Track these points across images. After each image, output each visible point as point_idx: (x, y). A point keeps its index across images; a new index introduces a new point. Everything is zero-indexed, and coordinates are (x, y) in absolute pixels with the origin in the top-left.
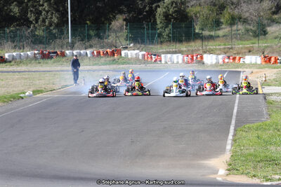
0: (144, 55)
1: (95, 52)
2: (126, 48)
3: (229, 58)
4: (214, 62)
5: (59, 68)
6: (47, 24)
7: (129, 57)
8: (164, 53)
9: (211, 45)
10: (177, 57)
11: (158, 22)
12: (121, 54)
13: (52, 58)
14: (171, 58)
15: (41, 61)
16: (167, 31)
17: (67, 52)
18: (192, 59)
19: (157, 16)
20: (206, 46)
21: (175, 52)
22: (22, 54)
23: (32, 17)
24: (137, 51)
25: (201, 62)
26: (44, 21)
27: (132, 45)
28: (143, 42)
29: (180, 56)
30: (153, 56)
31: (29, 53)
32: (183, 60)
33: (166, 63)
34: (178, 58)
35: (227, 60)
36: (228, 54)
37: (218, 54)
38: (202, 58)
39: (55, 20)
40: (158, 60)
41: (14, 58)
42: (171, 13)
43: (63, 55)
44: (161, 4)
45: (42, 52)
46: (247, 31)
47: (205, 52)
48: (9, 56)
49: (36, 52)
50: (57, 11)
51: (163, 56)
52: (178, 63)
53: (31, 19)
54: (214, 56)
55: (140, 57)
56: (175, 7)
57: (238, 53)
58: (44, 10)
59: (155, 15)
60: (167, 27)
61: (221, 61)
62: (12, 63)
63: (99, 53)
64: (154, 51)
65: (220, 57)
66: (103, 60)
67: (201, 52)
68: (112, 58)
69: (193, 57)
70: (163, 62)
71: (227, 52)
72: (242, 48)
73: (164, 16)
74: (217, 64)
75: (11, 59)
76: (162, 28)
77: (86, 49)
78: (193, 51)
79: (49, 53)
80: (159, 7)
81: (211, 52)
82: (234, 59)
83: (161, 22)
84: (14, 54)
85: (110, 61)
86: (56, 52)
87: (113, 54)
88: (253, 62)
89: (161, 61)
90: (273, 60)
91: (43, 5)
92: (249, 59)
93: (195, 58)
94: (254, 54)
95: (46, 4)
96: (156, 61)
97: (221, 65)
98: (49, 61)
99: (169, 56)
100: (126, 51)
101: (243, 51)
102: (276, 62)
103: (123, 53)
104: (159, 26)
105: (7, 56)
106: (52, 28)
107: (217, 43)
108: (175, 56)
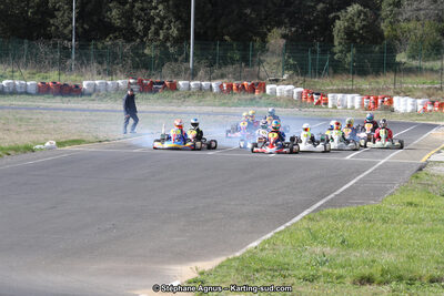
0: (301, 94)
1: (225, 85)
2: (276, 81)
3: (433, 103)
4: (409, 109)
6: (161, 38)
7: (278, 94)
8: (332, 91)
9: (409, 82)
10: (353, 98)
11: (336, 43)
12: (265, 91)
13: (156, 91)
14: (342, 100)
15: (139, 95)
16: (349, 57)
17: (181, 83)
18: (376, 103)
19: (335, 33)
20: (401, 83)
22: (109, 82)
23: (138, 27)
24: (290, 87)
25: (389, 108)
26: (157, 33)
27: (286, 76)
28: (304, 73)
29: (357, 98)
30: (315, 96)
31: (119, 82)
32: (362, 104)
33: (335, 107)
34: (354, 100)
35: (429, 108)
36: (433, 98)
37: (417, 98)
38: (391, 101)
39: (175, 32)
40: (323, 103)
41: (95, 89)
42: (357, 28)
43: (174, 87)
44: (342, 14)
45: (140, 82)
47: (398, 94)
48: (88, 85)
49: (131, 81)
50: (178, 18)
51: (330, 96)
52: (353, 108)
53: (137, 30)
54: (410, 100)
55: (295, 96)
56: (364, 20)
58: (158, 15)
59: (331, 31)
60: (349, 51)
61: (420, 108)
62: (93, 97)
63: (230, 87)
64: (318, 88)
65: (419, 101)
66: (236, 97)
67: (390, 93)
68: (250, 96)
69: (376, 99)
70: (330, 105)
71: (433, 94)
73: (346, 34)
74: (414, 112)
75: (91, 90)
76: (341, 52)
77: (210, 80)
78: (379, 90)
79: (152, 83)
80: (339, 19)
81: (406, 93)
82: (441, 105)
83: (340, 43)
84: (97, 82)
85: (246, 100)
86: (162, 83)
87: (252, 89)
89: (326, 104)
91: (156, 8)
93: (380, 101)
95: (160, 7)
96: (319, 103)
97: (419, 115)
98: (150, 96)
99: (339, 96)
100: (273, 86)
103: (268, 88)
104: (337, 48)
105: (85, 85)
106: (169, 44)
107: (422, 79)
108: (349, 96)
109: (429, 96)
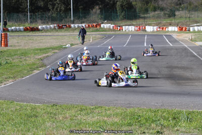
0: (113, 27)
1: (87, 25)
2: (103, 23)
3: (160, 28)
5: (69, 34)
7: (105, 27)
8: (124, 26)
9: (148, 21)
11: (118, 10)
13: (64, 28)
15: (58, 30)
16: (123, 14)
17: (72, 25)
18: (140, 29)
20: (146, 22)
21: (130, 25)
22: (48, 26)
23: (50, 7)
24: (109, 25)
25: (145, 30)
26: (57, 9)
27: (106, 21)
28: (112, 20)
29: (133, 27)
30: (118, 27)
31: (52, 26)
32: (135, 29)
33: (126, 31)
35: (158, 29)
36: (159, 26)
37: (154, 26)
38: (145, 28)
39: (63, 8)
42: (124, 4)
43: (70, 27)
45: (59, 26)
46: (165, 14)
47: (146, 25)
49: (55, 25)
50: (64, 3)
51: (124, 27)
52: (132, 31)
53: (50, 8)
54: (152, 27)
55: (111, 28)
57: (164, 26)
60: (122, 12)
61: (155, 30)
62: (43, 31)
63: (89, 26)
64: (118, 25)
65: (155, 27)
66: (91, 29)
67: (144, 25)
68: (96, 28)
69: (140, 27)
70: (124, 30)
72: (166, 23)
73: (121, 6)
74: (153, 31)
75: (42, 29)
76: (120, 12)
77: (81, 23)
78: (140, 24)
79: (62, 26)
81: (149, 25)
82: (163, 28)
84: (44, 26)
85: (95, 30)
86: (66, 25)
87: (96, 26)
88: (173, 30)
89: (122, 30)
90: (184, 29)
92: (171, 29)
94: (173, 26)
96: (120, 30)
97: (156, 32)
98: (63, 30)
99: (127, 27)
100: (104, 25)
101: (167, 24)
102: (185, 30)
103: (102, 25)
104: (118, 12)
105: (40, 27)
106: (61, 13)
108: (130, 27)
109: (157, 25)
